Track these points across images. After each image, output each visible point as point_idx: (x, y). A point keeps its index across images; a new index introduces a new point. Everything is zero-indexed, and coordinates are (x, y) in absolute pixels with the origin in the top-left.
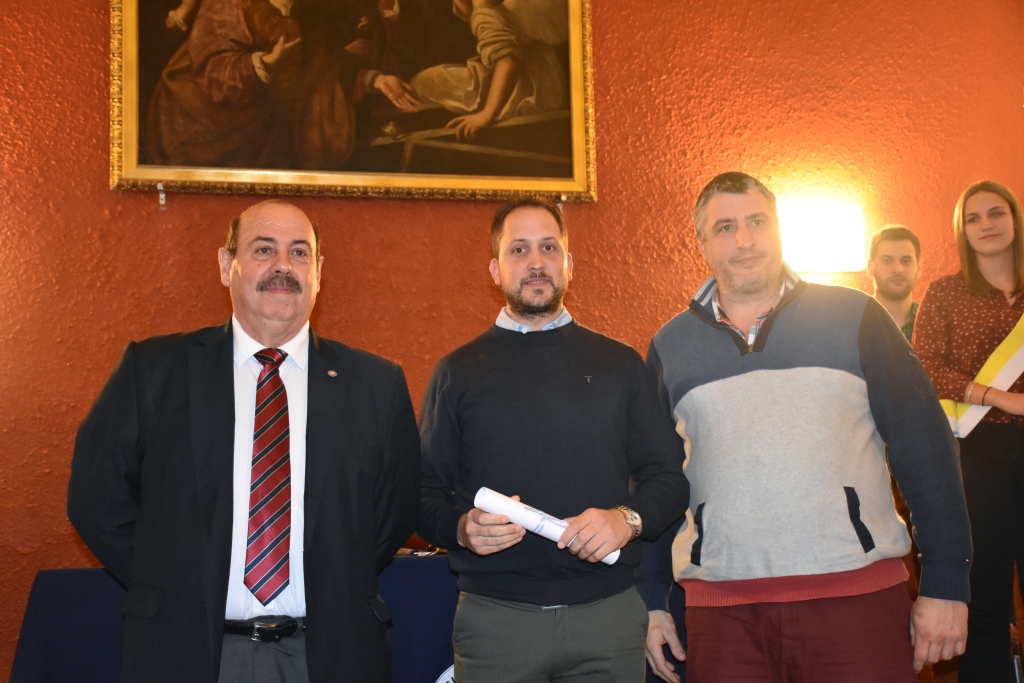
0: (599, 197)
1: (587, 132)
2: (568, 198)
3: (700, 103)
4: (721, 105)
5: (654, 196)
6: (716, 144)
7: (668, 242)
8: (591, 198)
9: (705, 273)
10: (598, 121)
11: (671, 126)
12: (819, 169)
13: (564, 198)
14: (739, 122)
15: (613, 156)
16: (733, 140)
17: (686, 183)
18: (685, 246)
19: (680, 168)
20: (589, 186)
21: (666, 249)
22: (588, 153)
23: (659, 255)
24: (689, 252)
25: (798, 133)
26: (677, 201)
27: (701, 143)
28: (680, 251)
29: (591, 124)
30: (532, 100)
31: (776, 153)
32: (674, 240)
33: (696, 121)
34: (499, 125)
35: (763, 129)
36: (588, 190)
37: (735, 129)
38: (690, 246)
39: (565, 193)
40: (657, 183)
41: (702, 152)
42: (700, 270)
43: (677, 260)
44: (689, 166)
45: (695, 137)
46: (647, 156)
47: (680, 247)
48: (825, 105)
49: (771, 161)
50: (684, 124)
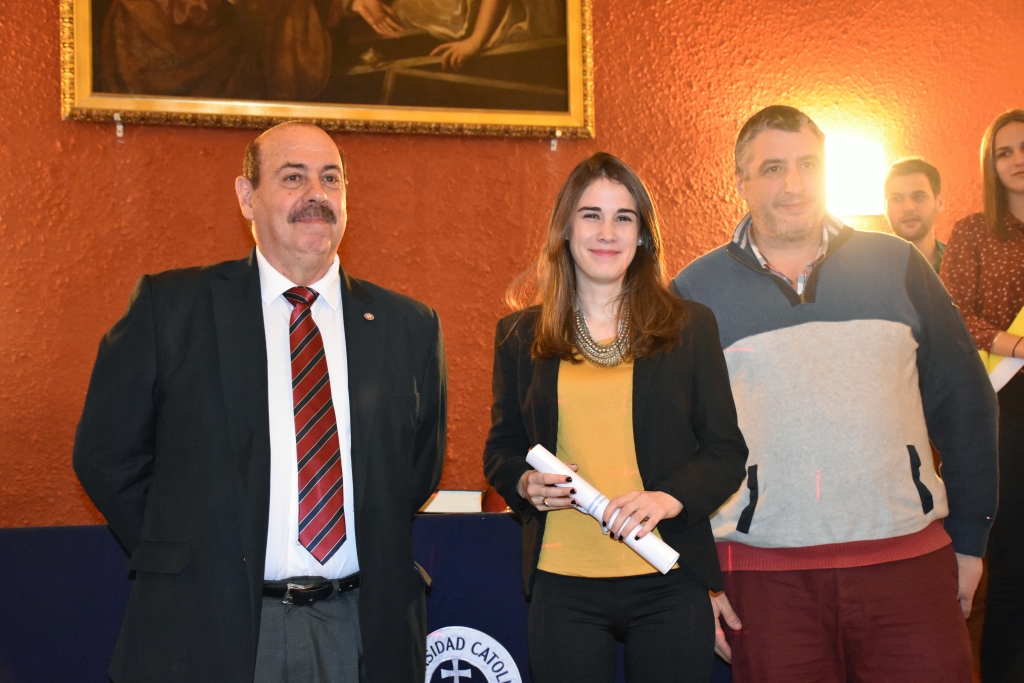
0: (597, 133)
1: (584, 61)
2: (563, 133)
3: (708, 30)
4: (731, 32)
5: (656, 133)
6: (725, 75)
7: (671, 182)
8: (588, 134)
9: (711, 216)
10: (596, 51)
11: (676, 55)
12: (837, 103)
13: (559, 133)
14: (750, 51)
15: (612, 88)
16: (744, 71)
17: (691, 118)
18: (690, 187)
19: (685, 101)
20: (586, 121)
21: (668, 190)
22: (585, 85)
24: (694, 194)
25: (815, 63)
26: (682, 137)
27: (709, 74)
28: (684, 192)
29: (589, 53)
30: (524, 25)
31: (791, 85)
32: (678, 180)
33: (703, 49)
34: (489, 53)
35: (776, 59)
36: (585, 126)
37: (746, 59)
38: (695, 187)
39: (561, 128)
40: (660, 117)
41: (709, 85)
42: (706, 213)
43: (681, 202)
44: (695, 99)
45: (702, 68)
46: (649, 88)
47: (684, 188)
48: (845, 32)
49: (784, 94)
50: (691, 54)
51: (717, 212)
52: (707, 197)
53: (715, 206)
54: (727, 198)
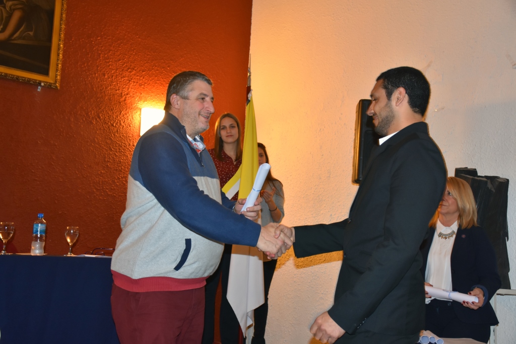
0: (60, 87)
1: (58, 55)
2: (44, 85)
3: (114, 54)
4: (124, 57)
5: (87, 92)
6: (119, 74)
7: (91, 114)
8: (56, 87)
9: (107, 131)
10: (64, 51)
11: (100, 61)
12: (163, 94)
13: (42, 84)
14: (131, 66)
15: (70, 69)
16: (127, 74)
17: (103, 89)
18: (99, 118)
19: (101, 81)
20: (56, 81)
21: (90, 117)
22: (57, 65)
23: (86, 119)
24: (101, 121)
25: (156, 76)
26: (98, 96)
27: (113, 72)
28: (96, 119)
29: (61, 52)
30: (31, 33)
31: (146, 83)
32: (94, 114)
33: (111, 61)
34: (12, 42)
35: (141, 72)
36: (55, 83)
37: (129, 69)
38: (102, 118)
39: (43, 82)
40: (90, 86)
41: (112, 76)
42: (105, 129)
43: (95, 123)
44: (106, 81)
45: (110, 68)
46: (86, 72)
47: (97, 117)
48: (169, 67)
49: (143, 86)
50: (106, 62)
51: (109, 130)
52: (106, 123)
53: (109, 127)
54: (114, 125)
